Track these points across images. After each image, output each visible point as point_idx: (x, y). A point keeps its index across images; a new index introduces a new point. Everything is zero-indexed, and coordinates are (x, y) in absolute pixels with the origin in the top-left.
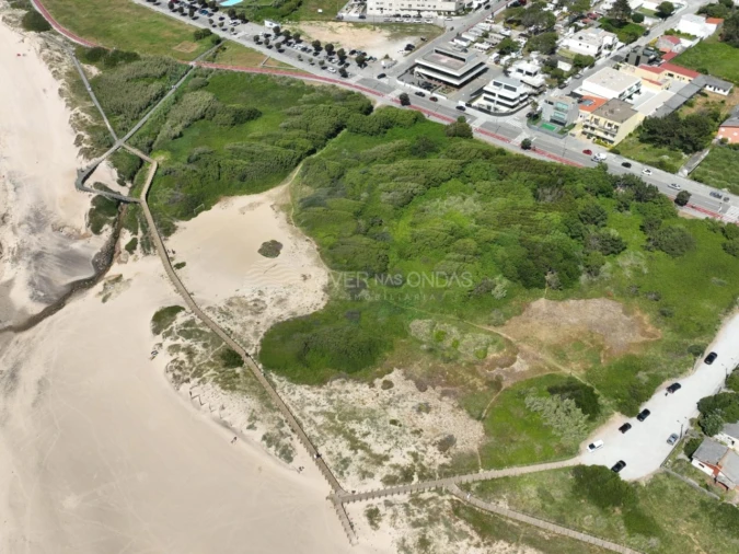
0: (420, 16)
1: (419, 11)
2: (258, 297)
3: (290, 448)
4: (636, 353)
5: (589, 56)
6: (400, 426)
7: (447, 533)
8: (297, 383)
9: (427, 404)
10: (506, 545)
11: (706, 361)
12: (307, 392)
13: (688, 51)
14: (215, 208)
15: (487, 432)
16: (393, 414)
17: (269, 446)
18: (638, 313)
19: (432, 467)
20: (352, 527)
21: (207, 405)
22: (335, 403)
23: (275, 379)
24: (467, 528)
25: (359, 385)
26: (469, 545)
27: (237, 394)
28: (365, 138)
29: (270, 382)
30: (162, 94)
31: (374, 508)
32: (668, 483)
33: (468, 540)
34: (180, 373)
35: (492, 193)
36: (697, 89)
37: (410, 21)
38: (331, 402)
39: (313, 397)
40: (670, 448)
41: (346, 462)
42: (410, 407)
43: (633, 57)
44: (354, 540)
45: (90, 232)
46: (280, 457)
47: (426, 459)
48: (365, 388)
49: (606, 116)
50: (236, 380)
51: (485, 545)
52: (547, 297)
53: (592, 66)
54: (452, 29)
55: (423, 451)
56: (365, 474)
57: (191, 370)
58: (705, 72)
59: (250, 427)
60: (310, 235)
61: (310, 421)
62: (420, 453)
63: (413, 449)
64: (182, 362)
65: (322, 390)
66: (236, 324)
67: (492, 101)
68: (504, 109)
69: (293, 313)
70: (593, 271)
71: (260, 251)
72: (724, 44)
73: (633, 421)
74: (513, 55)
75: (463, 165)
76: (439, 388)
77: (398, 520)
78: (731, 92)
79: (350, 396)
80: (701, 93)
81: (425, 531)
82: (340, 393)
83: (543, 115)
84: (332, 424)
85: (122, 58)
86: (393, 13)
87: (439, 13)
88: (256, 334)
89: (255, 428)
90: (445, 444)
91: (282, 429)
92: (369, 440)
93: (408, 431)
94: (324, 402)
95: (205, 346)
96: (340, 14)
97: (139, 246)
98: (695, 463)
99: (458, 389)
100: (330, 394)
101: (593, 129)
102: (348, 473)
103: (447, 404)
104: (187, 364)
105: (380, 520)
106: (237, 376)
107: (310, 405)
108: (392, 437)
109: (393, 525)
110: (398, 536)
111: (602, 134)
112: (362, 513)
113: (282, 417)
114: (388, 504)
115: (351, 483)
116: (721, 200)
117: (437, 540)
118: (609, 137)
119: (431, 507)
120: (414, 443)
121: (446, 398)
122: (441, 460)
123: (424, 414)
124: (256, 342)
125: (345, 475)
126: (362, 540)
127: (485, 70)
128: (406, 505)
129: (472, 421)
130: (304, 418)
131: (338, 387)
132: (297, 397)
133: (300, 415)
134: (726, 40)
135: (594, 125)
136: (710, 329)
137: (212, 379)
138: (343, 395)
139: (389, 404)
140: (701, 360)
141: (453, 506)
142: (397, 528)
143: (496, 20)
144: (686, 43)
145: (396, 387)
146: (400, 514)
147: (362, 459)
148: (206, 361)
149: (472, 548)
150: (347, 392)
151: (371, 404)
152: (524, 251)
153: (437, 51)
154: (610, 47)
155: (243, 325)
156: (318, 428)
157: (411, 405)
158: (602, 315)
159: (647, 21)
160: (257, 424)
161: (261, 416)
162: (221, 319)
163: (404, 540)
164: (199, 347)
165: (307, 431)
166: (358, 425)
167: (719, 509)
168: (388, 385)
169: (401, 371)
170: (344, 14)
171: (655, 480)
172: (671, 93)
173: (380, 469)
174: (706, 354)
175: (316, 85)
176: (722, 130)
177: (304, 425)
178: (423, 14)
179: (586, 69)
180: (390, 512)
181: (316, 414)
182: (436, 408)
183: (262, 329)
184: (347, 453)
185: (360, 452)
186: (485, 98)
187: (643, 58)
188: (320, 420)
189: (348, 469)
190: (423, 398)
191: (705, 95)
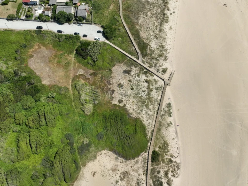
2: (120, 181)
3: (167, 106)
6: (132, 87)
7: (153, 53)
8: (145, 126)
9: (118, 86)
10: (144, 41)
11: (41, 29)
12: (145, 120)
15: (114, 65)
16: (129, 92)
17: (171, 112)
19: (138, 69)
20: (171, 74)
21: (177, 146)
22: (141, 109)
23: (149, 134)
24: (148, 50)
25: (128, 109)
26: (151, 47)
27: (165, 139)
29: (152, 134)
31: (162, 73)
33: (151, 48)
34: (176, 168)
38: (142, 111)
39: (145, 117)
40: (83, 25)
41: (157, 89)
42: (123, 90)
44: (173, 71)
46: (171, 107)
47: (137, 72)
48: (128, 107)
50: (161, 145)
51: (149, 44)
55: (135, 75)
56: (156, 82)
57: (171, 166)
59: (172, 124)
61: (154, 109)
62: (137, 75)
63: (137, 77)
64: (172, 172)
65: (140, 117)
66: (139, 175)
69: (116, 159)
73: (81, 35)
76: (109, 87)
77: (160, 64)
79: (134, 108)
81: (158, 57)
82: (136, 111)
84: (149, 102)
88: (137, 162)
90: (127, 72)
91: (164, 113)
92: (145, 89)
93: (132, 84)
94: (144, 112)
95: (159, 172)
99: (105, 82)
100: (139, 113)
102: (159, 86)
103: (114, 81)
104: (171, 170)
105: (164, 69)
106: (160, 147)
107: (149, 115)
108: (138, 85)
109: (162, 65)
110: (164, 62)
112: (166, 74)
113: (160, 118)
114: (158, 71)
115: (161, 83)
117: (157, 54)
119: (150, 61)
120: (134, 79)
121: (111, 83)
122: (134, 68)
123: (122, 84)
124: (140, 158)
125: (160, 86)
126: (171, 70)
128: (155, 66)
129: (113, 71)
130: (154, 112)
131: (134, 114)
132: (150, 121)
133: (154, 114)
137: (168, 153)
138: (136, 110)
139: (127, 95)
141: (145, 57)
145: (119, 99)
146: (159, 65)
147: (152, 85)
148: (164, 165)
149: (152, 46)
150: (133, 110)
151: (132, 99)
155: (137, 171)
156: (154, 105)
157: (122, 90)
158: (38, 62)
160: (169, 122)
161: (166, 124)
162: (142, 181)
163: (164, 60)
164: (162, 173)
165: (157, 107)
166: (143, 96)
168: (120, 101)
169: (112, 102)
173: (151, 79)
177: (157, 109)
180: (160, 68)
181: (150, 110)
182: (117, 83)
183: (133, 163)
184: (154, 91)
185: (151, 87)
188: (151, 107)
189: (158, 87)
190: (116, 89)
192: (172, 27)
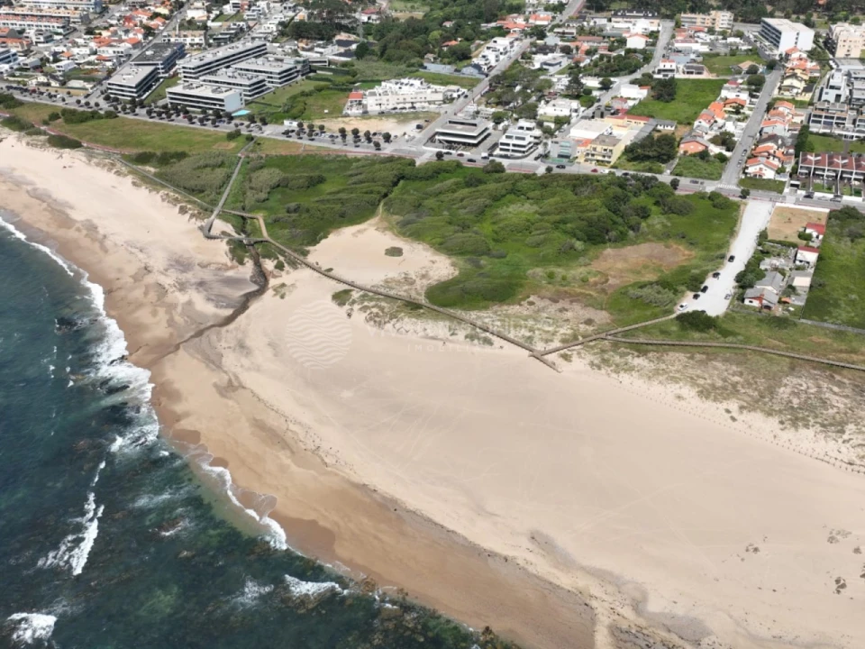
0: (414, 108)
1: (412, 103)
2: (405, 276)
3: (488, 338)
4: (685, 264)
5: (566, 116)
7: (616, 355)
9: (563, 308)
10: (655, 354)
11: (729, 261)
12: (479, 313)
13: (634, 107)
14: (331, 237)
16: (545, 315)
17: (473, 340)
18: (675, 246)
19: (587, 332)
20: (554, 365)
22: (502, 315)
23: (452, 311)
25: (511, 306)
26: (633, 357)
28: (424, 182)
29: (450, 312)
30: (229, 177)
31: (563, 354)
32: (735, 315)
33: (631, 355)
34: (379, 319)
35: (543, 198)
36: (653, 127)
37: (408, 110)
38: (498, 315)
39: (485, 315)
40: (728, 302)
41: (530, 338)
43: (598, 113)
44: (560, 370)
45: (237, 264)
46: (484, 343)
47: (581, 329)
48: (517, 307)
49: (600, 144)
50: (425, 315)
51: (643, 355)
52: (610, 247)
53: (569, 123)
54: (446, 112)
55: (577, 327)
56: (547, 341)
58: (652, 117)
59: (452, 334)
60: (419, 240)
61: (492, 325)
62: (575, 328)
63: (569, 327)
64: (377, 313)
65: (489, 311)
66: (400, 291)
67: (508, 150)
68: (520, 155)
69: (438, 280)
70: (635, 228)
71: (386, 254)
72: (657, 101)
73: (700, 293)
74: (506, 123)
75: (514, 184)
76: (567, 300)
77: (583, 355)
78: (676, 127)
79: (509, 311)
80: (655, 130)
81: (602, 356)
82: (502, 311)
83: (551, 154)
85: (172, 157)
86: (391, 106)
87: (430, 102)
88: (419, 294)
89: (456, 334)
90: (588, 322)
91: (476, 331)
92: (539, 326)
93: (560, 320)
94: (494, 316)
95: (387, 303)
96: (344, 112)
97: (286, 265)
98: (747, 302)
99: (580, 298)
100: (495, 312)
101: (593, 155)
103: (577, 306)
104: (381, 314)
105: (571, 358)
106: (423, 313)
107: (486, 318)
108: (552, 324)
109: (580, 357)
110: (587, 361)
111: (600, 158)
112: (557, 357)
114: (571, 351)
115: (540, 346)
116: (699, 184)
117: (612, 358)
118: (606, 159)
120: (568, 324)
121: (574, 304)
122: (591, 328)
123: (565, 312)
124: (422, 297)
125: (533, 344)
126: (565, 368)
127: (489, 135)
129: (598, 311)
131: (499, 309)
134: (658, 99)
135: (593, 152)
136: (725, 244)
137: (407, 317)
138: (504, 312)
139: (538, 311)
140: (726, 261)
142: (584, 358)
143: (479, 104)
144: (631, 103)
145: (537, 303)
146: (582, 353)
147: (540, 334)
148: (394, 310)
149: (636, 358)
150: (506, 310)
151: (526, 313)
152: (585, 223)
153: (450, 122)
154: (576, 111)
155: (406, 291)
156: (500, 327)
157: (553, 310)
158: (652, 251)
159: (595, 93)
160: (457, 332)
161: (457, 328)
162: (387, 290)
163: (591, 362)
164: (383, 304)
165: (493, 329)
166: (526, 322)
167: (769, 320)
168: (531, 303)
169: (535, 296)
170: (349, 112)
171: (726, 315)
172: (636, 132)
173: (555, 337)
174: (728, 257)
175: (359, 157)
176: (682, 146)
177: (490, 327)
178: (417, 105)
179: (566, 125)
180: (575, 354)
181: (493, 321)
182: (571, 308)
183: (421, 291)
184: (528, 334)
185: (537, 332)
186: (501, 149)
187: (606, 112)
188: (498, 323)
189: (534, 341)
190: (559, 305)
191: (659, 131)
192: (682, 402)
